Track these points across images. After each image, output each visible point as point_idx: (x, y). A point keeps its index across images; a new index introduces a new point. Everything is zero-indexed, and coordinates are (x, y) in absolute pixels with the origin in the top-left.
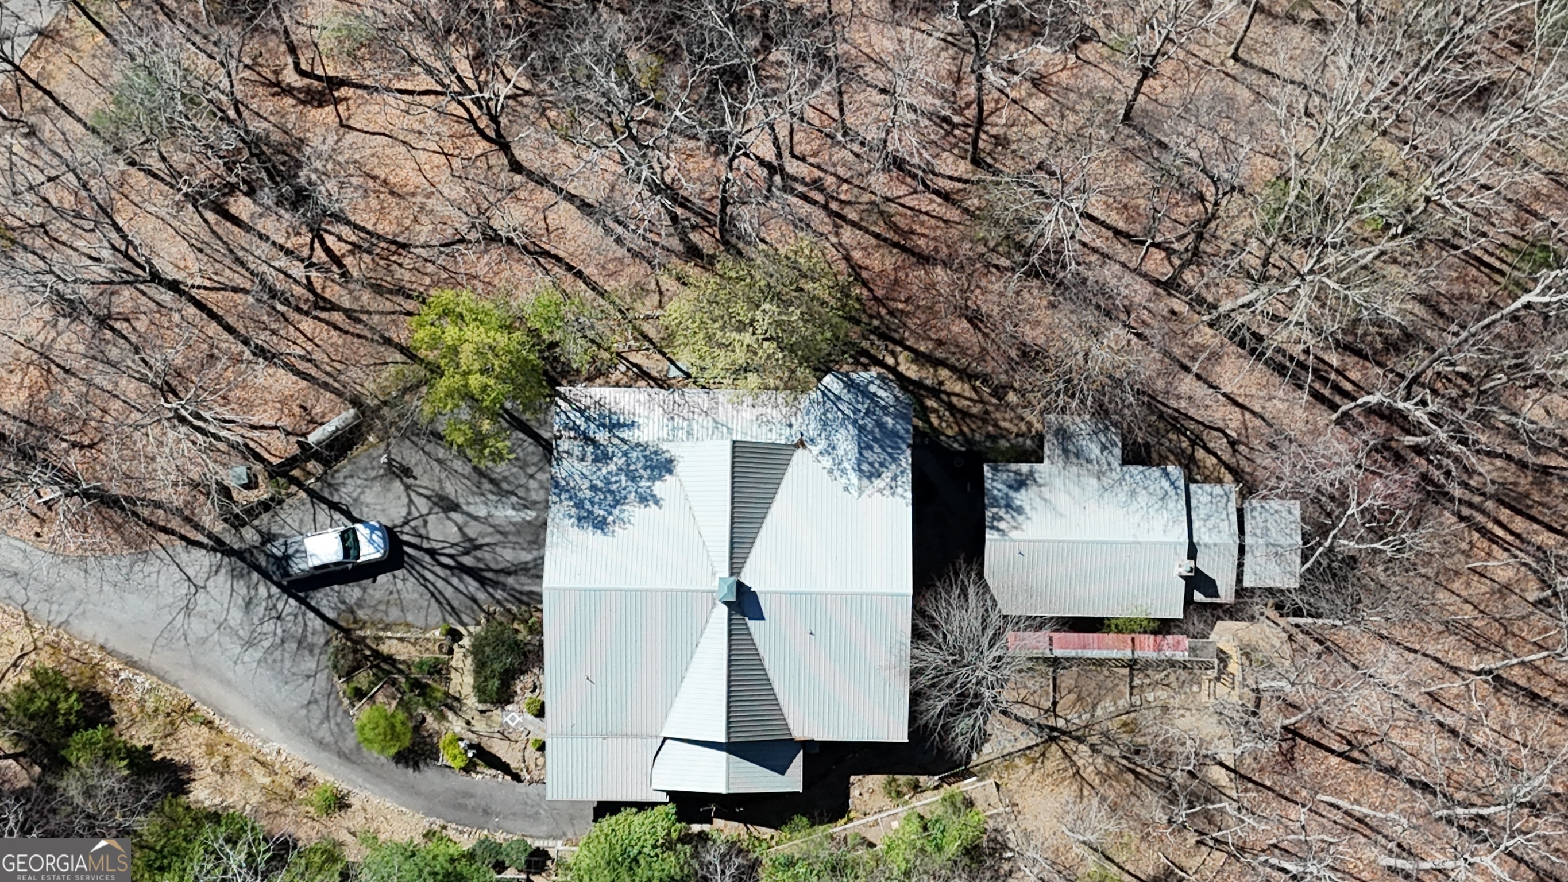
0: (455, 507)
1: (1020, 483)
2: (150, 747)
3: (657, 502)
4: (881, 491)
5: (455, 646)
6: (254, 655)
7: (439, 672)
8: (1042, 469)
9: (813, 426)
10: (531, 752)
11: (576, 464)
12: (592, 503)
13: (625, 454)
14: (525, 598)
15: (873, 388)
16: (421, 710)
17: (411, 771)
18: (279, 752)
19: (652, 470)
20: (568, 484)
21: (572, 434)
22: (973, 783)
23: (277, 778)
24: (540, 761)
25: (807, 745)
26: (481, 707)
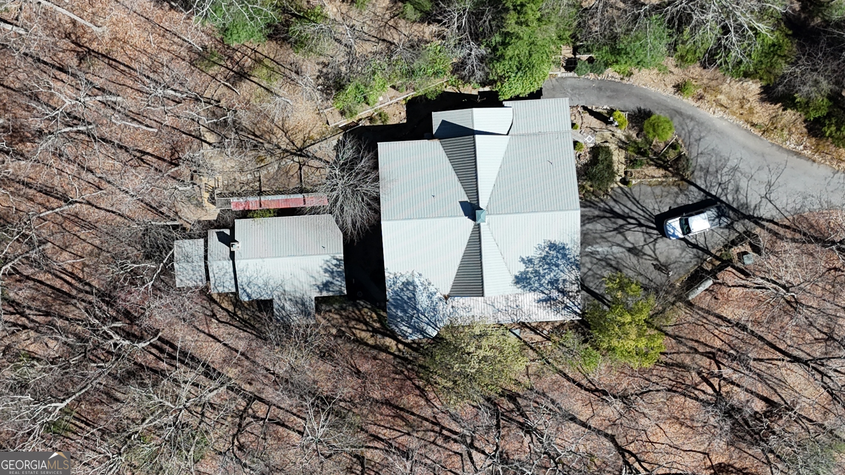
0: (630, 250)
1: (326, 285)
2: (784, 110)
3: (523, 260)
4: (402, 275)
5: (623, 176)
6: (732, 163)
7: (631, 161)
8: (315, 294)
9: (441, 308)
10: (578, 122)
11: (568, 278)
12: (557, 257)
13: (541, 285)
14: (588, 204)
15: (410, 331)
16: (639, 140)
17: (642, 108)
18: (714, 112)
19: (526, 277)
20: (571, 267)
21: (570, 294)
22: (341, 124)
23: (714, 98)
24: (573, 118)
25: (431, 137)
26: (607, 144)
